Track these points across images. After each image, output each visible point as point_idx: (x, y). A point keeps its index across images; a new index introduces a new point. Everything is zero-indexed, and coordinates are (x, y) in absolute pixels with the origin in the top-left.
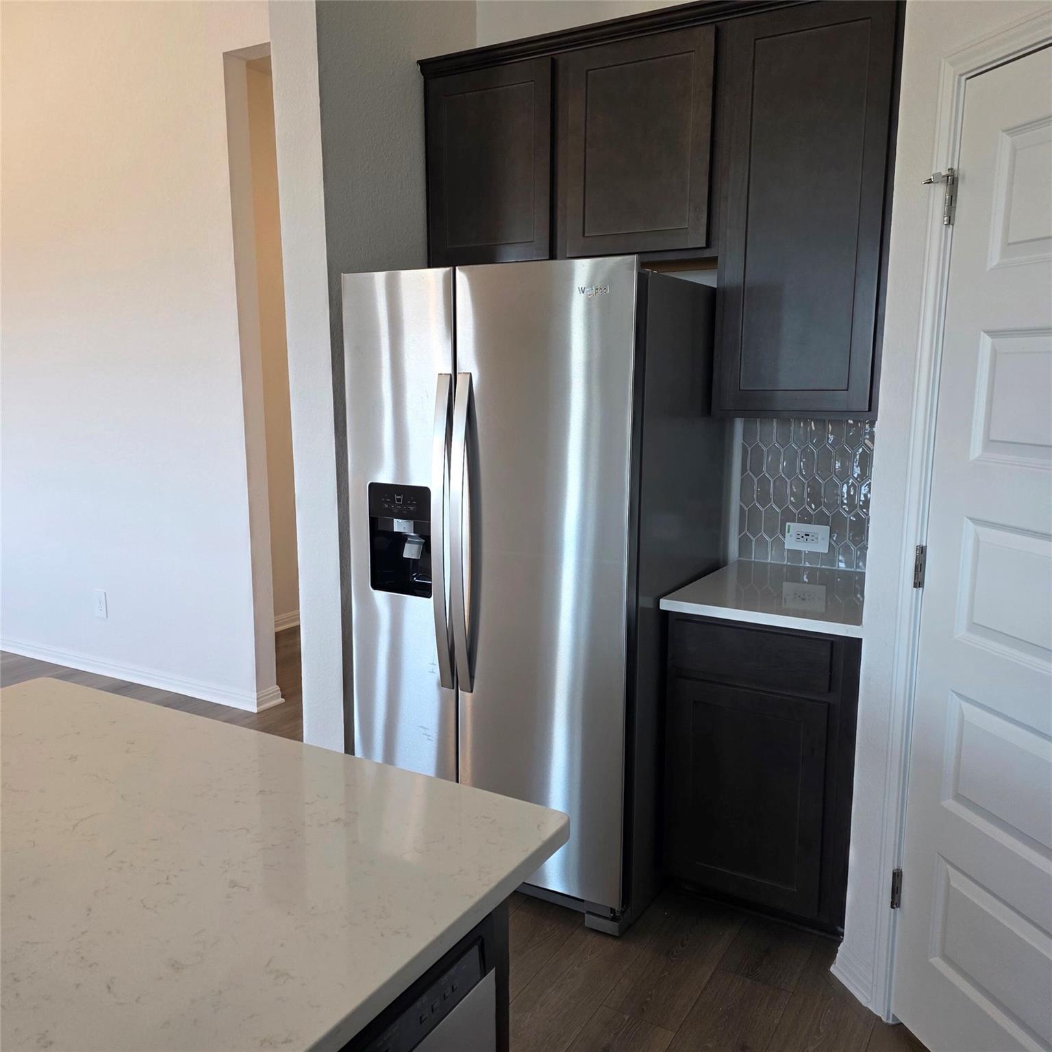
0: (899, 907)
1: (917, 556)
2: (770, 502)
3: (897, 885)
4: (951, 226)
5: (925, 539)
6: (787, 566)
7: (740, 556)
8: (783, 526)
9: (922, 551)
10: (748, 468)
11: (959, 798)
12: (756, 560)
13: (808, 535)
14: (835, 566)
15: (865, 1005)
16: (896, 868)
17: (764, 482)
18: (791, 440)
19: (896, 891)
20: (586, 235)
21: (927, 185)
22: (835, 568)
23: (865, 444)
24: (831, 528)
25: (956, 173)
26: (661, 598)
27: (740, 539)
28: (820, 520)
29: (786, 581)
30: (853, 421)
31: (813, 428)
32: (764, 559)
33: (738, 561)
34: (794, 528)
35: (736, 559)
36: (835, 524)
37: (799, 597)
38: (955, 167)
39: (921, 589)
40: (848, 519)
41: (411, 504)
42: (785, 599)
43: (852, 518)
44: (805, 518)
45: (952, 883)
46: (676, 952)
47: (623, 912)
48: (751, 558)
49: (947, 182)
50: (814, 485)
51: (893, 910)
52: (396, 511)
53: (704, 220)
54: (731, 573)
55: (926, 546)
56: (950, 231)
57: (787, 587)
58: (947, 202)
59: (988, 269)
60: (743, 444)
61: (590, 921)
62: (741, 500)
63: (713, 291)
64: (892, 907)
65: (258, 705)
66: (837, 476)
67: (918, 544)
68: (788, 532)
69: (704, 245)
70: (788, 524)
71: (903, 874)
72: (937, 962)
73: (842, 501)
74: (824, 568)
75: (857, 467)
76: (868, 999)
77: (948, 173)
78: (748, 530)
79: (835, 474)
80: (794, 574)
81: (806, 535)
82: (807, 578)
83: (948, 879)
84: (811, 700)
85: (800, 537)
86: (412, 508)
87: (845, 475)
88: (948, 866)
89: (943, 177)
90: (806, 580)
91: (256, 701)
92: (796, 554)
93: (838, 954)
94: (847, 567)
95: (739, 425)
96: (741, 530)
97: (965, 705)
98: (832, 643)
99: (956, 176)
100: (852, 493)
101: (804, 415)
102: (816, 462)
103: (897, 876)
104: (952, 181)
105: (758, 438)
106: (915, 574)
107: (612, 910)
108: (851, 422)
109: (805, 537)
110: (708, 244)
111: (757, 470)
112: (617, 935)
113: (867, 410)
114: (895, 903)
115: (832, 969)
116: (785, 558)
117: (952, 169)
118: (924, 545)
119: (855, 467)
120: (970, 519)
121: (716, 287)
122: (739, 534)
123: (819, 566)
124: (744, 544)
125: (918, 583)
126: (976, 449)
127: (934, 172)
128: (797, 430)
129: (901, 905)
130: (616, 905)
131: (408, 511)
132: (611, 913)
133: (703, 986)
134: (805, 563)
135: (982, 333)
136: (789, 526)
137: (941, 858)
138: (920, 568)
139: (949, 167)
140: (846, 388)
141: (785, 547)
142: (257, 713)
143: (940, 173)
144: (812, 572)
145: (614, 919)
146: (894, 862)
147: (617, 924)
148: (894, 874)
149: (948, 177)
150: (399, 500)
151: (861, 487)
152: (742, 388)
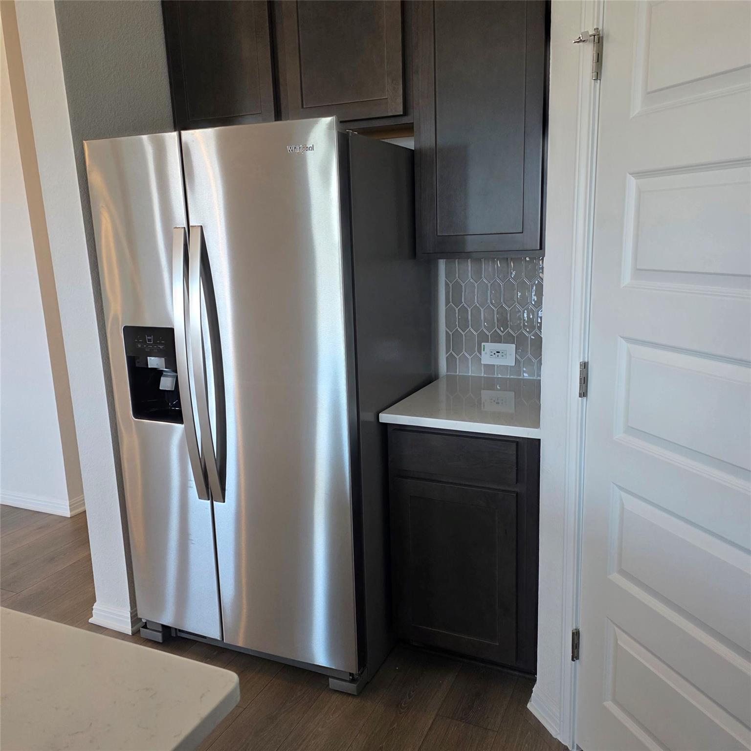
0: (578, 659)
1: (580, 371)
2: (469, 327)
3: (576, 642)
4: (599, 81)
5: (586, 356)
6: (484, 377)
7: (447, 372)
8: (479, 345)
9: (585, 366)
10: (451, 300)
11: (622, 572)
12: (461, 374)
13: (499, 352)
14: (521, 376)
15: (555, 737)
16: (574, 628)
17: (464, 311)
18: (483, 276)
19: (576, 646)
20: (304, 107)
21: (576, 43)
22: (520, 377)
23: (540, 277)
24: (516, 345)
25: (601, 33)
26: (380, 412)
27: (447, 357)
28: (509, 339)
29: (484, 389)
30: (529, 258)
31: (499, 265)
32: (466, 373)
33: (447, 374)
34: (489, 347)
35: (445, 374)
36: (520, 342)
37: (494, 401)
38: (600, 28)
39: (585, 398)
40: (529, 337)
41: (161, 344)
42: (484, 403)
43: (532, 337)
44: (497, 339)
45: (619, 642)
46: (404, 704)
47: (359, 675)
48: (456, 372)
49: (594, 41)
50: (502, 312)
51: (573, 662)
52: (149, 350)
53: (401, 92)
54: (442, 385)
55: (588, 362)
56: (598, 85)
57: (485, 394)
58: (595, 59)
59: (632, 117)
60: (445, 280)
61: (333, 683)
62: (446, 326)
63: (412, 153)
64: (573, 660)
65: (71, 510)
66: (519, 304)
67: (581, 361)
68: (484, 350)
69: (402, 113)
70: (483, 344)
71: (580, 632)
72: (609, 704)
73: (524, 324)
74: (513, 378)
75: (534, 295)
76: (557, 732)
77: (594, 32)
78: (453, 350)
79: (518, 302)
80: (490, 384)
81: (497, 352)
82: (499, 387)
83: (616, 640)
84: (503, 491)
85: (493, 354)
86: (161, 347)
87: (524, 302)
88: (616, 629)
89: (591, 36)
90: (498, 388)
91: (69, 508)
92: (490, 368)
93: (532, 694)
94: (529, 376)
95: (442, 264)
96: (447, 351)
97: (623, 494)
98: (517, 443)
99: (601, 35)
100: (531, 317)
101: (491, 255)
102: (502, 293)
103: (576, 635)
104: (599, 40)
105: (457, 275)
106: (580, 386)
107: (351, 674)
108: (527, 259)
109: (496, 353)
110: (406, 113)
111: (457, 302)
112: (356, 694)
113: (539, 248)
114: (575, 656)
115: (529, 706)
116: (482, 370)
117: (597, 29)
118: (586, 361)
119: (533, 296)
120: (622, 337)
121: (413, 149)
122: (446, 354)
123: (508, 377)
124: (451, 360)
125: (583, 394)
126: (627, 278)
127: (583, 31)
128: (487, 268)
129: (580, 657)
130: (354, 670)
131: (158, 350)
132: (350, 675)
133: (425, 733)
134: (497, 374)
135: (628, 175)
136: (484, 346)
137: (610, 621)
138: (584, 380)
139: (595, 27)
140: (521, 231)
141: (482, 363)
142: (70, 517)
143: (588, 32)
144: (503, 381)
145: (353, 681)
146: (573, 624)
147: (356, 685)
148: (573, 634)
149: (594, 36)
150: (150, 340)
151: (538, 312)
152: (438, 234)
